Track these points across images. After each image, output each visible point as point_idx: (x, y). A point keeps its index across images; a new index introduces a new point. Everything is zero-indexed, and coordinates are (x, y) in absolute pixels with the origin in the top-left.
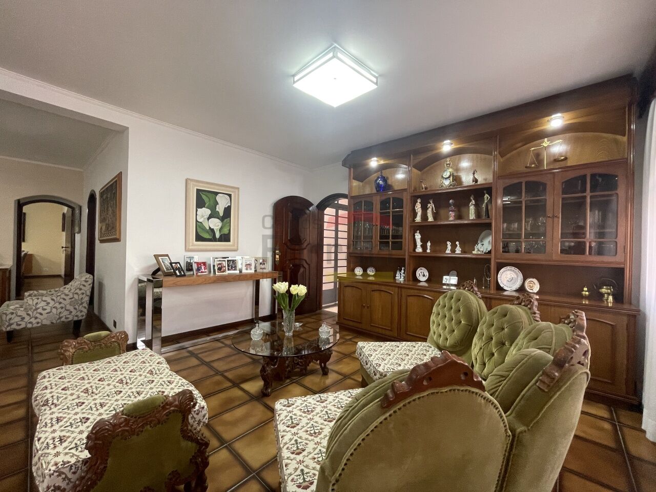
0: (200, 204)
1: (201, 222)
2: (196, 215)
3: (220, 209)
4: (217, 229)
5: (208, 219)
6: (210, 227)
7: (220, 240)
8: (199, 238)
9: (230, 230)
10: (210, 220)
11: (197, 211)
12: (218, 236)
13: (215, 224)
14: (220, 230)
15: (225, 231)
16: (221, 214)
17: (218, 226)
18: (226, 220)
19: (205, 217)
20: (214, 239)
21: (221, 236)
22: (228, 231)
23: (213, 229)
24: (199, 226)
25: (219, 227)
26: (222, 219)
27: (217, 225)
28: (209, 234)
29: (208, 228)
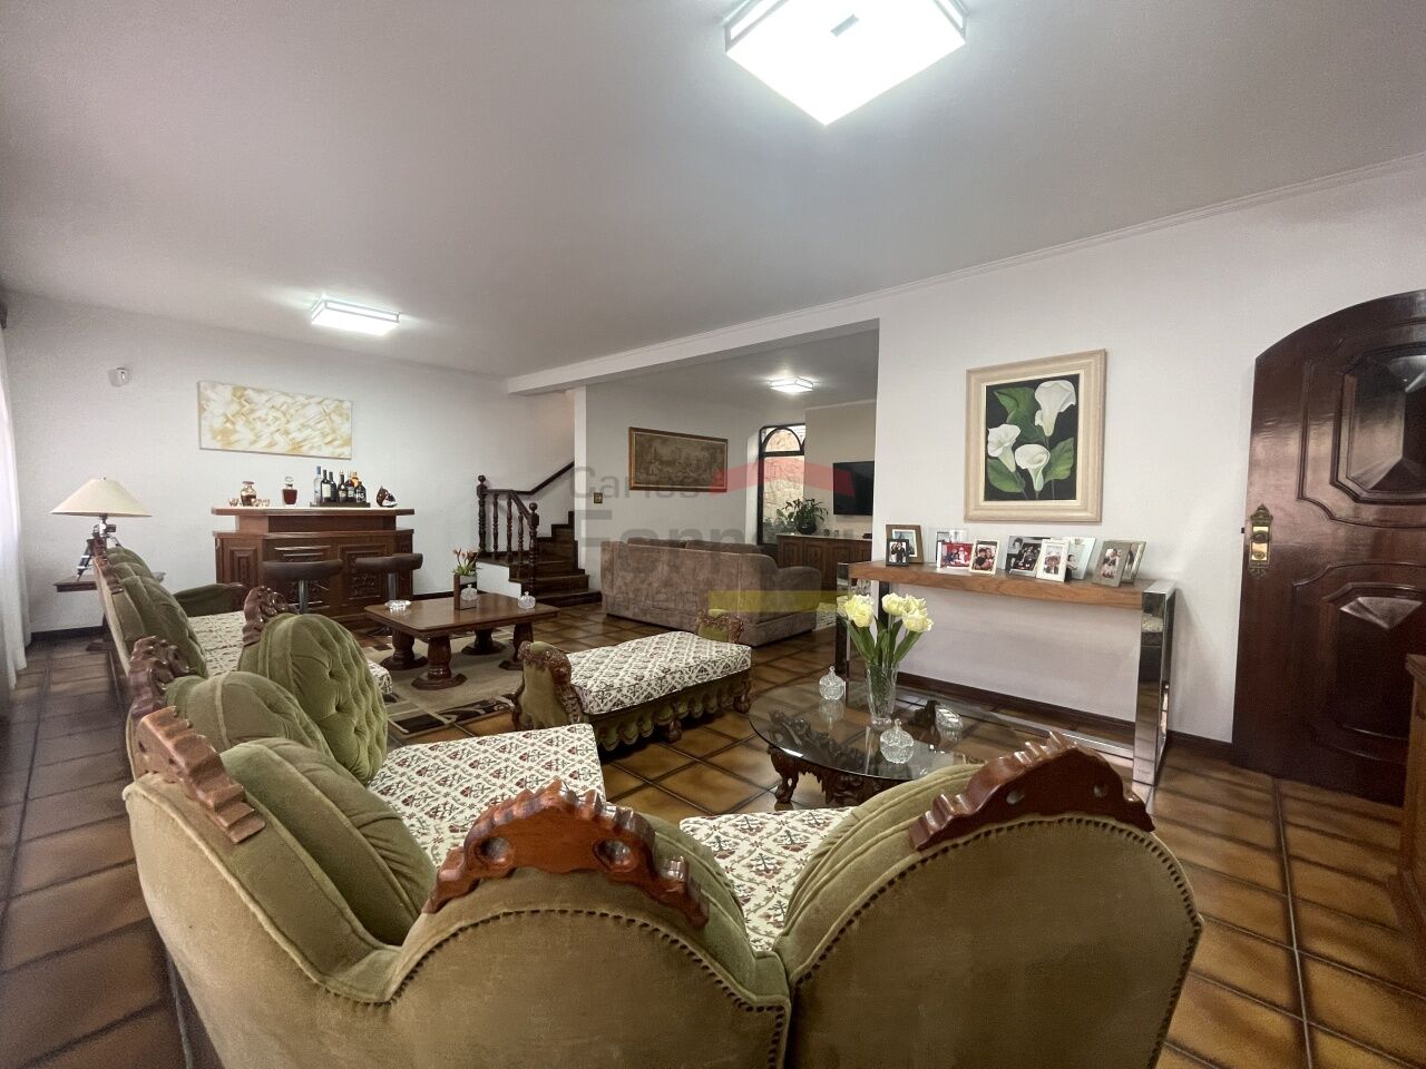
0: (995, 417)
1: (997, 458)
2: (987, 442)
3: (1046, 420)
4: (1036, 471)
5: (1014, 448)
6: (1018, 468)
7: (1046, 494)
8: (992, 493)
9: (1073, 469)
10: (1018, 450)
11: (987, 433)
12: (1038, 484)
13: (1033, 458)
14: (1045, 472)
15: (1061, 472)
16: (1049, 431)
17: (1040, 461)
18: (1061, 444)
19: (1006, 445)
20: (1029, 494)
21: (1047, 486)
22: (1068, 473)
23: (1026, 471)
24: (992, 467)
25: (1044, 463)
26: (1051, 444)
27: (1038, 458)
28: (1016, 482)
29: (1013, 469)
